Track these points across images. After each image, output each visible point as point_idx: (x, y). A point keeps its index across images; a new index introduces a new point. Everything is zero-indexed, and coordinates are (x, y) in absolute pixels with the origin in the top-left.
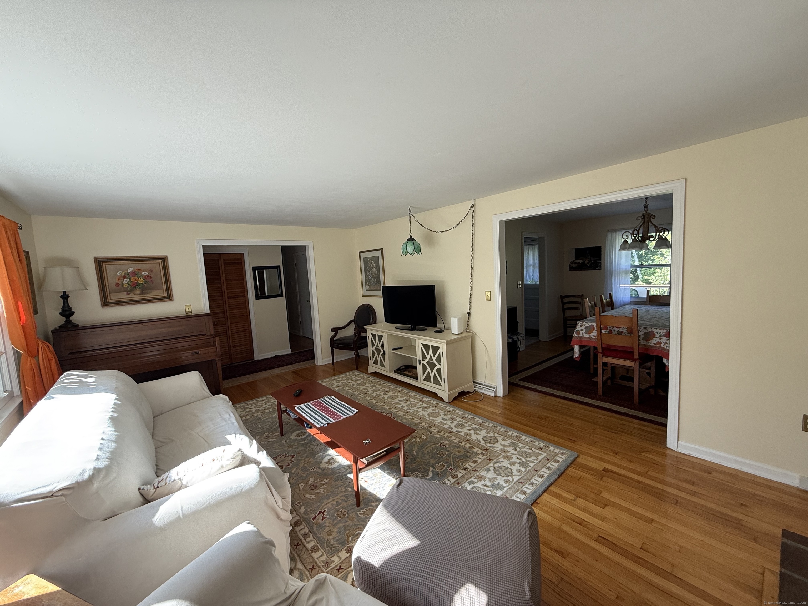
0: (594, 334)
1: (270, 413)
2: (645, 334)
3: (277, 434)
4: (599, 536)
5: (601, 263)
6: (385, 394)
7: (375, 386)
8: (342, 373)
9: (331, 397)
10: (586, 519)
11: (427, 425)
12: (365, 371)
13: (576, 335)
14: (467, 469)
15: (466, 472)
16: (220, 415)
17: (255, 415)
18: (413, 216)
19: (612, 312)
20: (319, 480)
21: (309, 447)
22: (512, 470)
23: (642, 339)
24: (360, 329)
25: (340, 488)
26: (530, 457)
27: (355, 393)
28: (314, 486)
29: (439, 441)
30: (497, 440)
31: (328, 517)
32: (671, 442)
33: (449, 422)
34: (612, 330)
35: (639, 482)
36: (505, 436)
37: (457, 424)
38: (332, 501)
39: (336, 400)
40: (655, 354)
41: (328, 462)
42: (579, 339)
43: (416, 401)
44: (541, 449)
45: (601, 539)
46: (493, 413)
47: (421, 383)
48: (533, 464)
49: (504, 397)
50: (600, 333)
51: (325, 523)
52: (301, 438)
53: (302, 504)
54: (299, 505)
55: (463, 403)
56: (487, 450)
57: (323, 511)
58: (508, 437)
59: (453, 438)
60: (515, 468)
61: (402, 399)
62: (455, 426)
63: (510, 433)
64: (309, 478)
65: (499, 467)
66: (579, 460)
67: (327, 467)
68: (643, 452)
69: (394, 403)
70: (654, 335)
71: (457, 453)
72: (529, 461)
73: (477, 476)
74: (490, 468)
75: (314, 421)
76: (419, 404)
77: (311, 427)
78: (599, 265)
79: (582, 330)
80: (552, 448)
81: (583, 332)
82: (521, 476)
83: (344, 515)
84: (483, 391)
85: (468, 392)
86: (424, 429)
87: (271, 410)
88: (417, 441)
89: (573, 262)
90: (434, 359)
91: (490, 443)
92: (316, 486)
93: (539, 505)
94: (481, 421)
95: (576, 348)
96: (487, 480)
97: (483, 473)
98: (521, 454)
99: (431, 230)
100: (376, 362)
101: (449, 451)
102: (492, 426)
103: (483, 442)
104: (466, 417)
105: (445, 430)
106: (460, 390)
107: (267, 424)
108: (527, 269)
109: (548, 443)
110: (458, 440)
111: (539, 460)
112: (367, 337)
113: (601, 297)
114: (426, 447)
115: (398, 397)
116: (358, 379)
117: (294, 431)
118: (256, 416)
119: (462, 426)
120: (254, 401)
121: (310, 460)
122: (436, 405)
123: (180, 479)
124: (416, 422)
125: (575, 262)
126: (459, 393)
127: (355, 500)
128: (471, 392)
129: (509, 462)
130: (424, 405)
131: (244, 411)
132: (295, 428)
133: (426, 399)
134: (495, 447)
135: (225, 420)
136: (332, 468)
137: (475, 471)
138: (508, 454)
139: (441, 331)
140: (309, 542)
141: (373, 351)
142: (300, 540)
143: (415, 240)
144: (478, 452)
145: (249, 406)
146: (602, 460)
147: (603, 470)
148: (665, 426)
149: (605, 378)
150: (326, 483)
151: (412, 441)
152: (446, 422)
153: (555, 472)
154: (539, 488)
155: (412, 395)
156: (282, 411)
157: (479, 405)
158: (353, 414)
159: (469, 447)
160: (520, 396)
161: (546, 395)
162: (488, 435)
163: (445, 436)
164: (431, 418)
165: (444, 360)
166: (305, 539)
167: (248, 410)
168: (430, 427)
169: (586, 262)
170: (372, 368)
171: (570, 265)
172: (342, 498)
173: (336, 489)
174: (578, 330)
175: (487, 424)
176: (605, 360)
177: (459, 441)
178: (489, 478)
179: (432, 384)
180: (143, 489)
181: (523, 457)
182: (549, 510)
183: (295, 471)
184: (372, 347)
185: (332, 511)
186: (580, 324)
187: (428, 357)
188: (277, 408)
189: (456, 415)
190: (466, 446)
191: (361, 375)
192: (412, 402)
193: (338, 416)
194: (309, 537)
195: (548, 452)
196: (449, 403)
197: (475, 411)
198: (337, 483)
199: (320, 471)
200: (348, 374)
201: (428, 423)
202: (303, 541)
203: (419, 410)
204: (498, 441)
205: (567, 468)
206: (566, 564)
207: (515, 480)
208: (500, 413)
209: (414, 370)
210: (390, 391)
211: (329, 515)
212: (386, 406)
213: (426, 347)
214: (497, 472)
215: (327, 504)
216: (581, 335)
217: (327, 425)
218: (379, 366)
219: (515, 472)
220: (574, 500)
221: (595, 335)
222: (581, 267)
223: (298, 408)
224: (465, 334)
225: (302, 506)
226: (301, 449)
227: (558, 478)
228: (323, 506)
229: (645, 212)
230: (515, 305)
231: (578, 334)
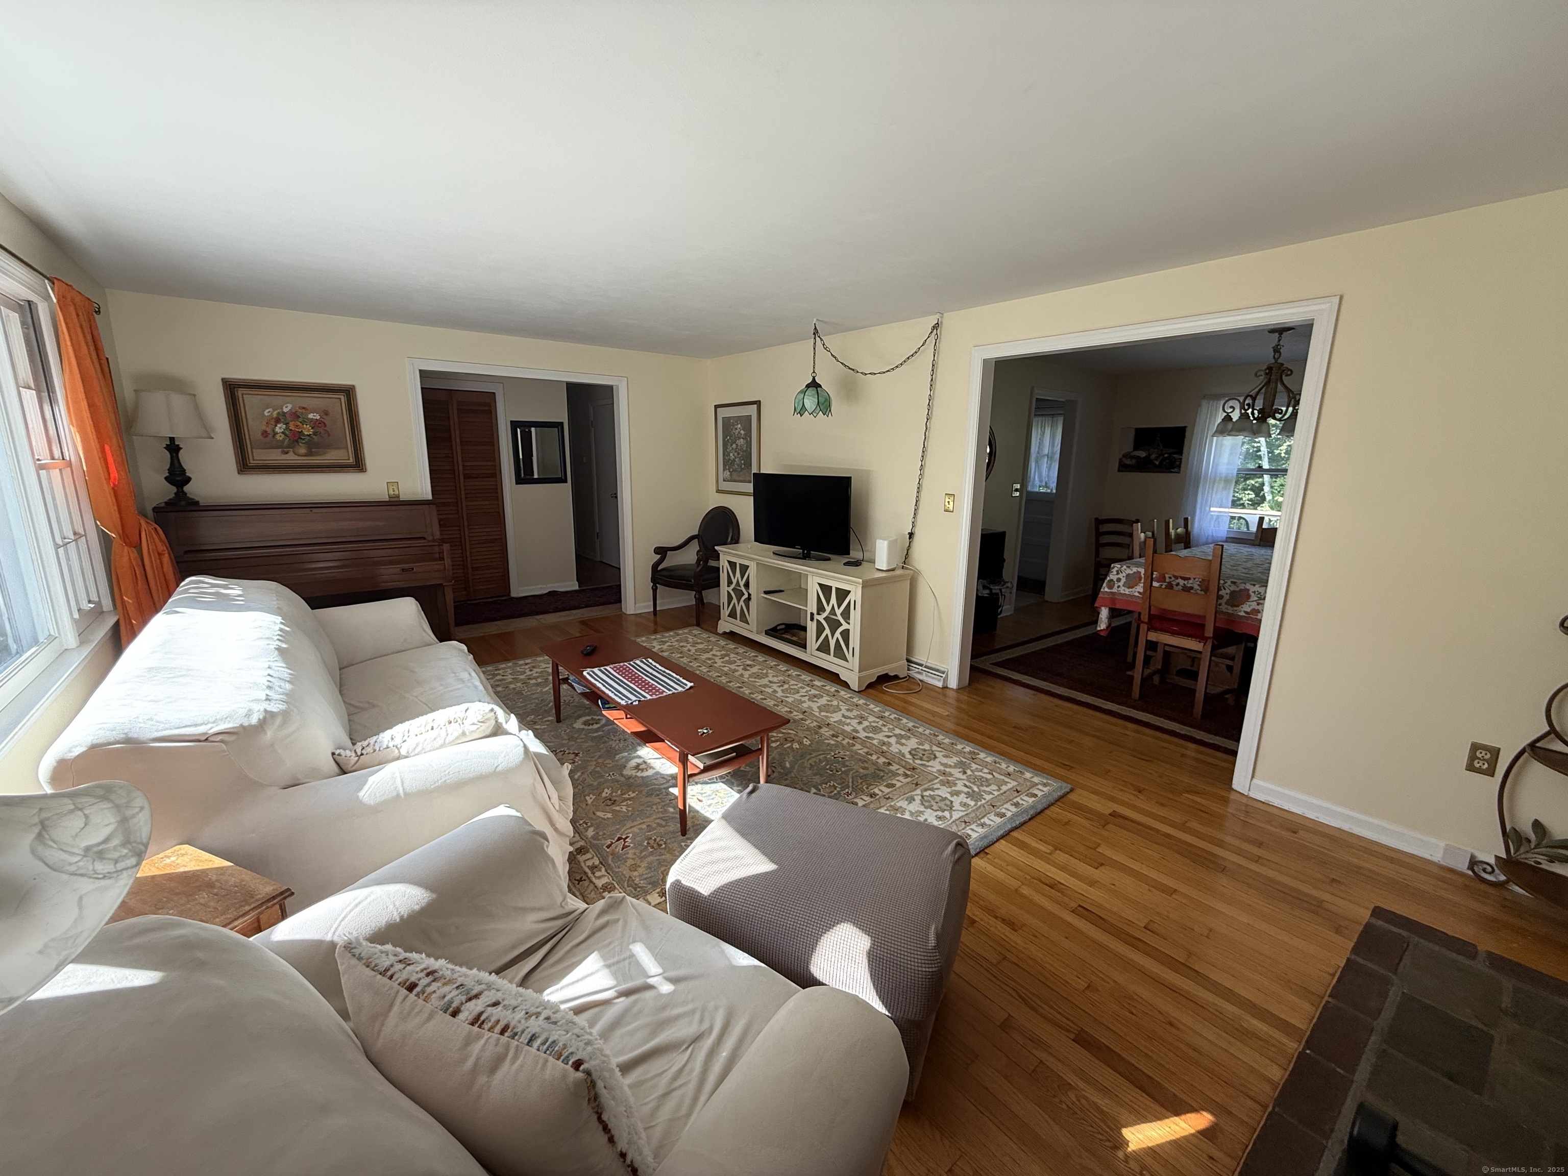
0: (1140, 588)
1: (538, 685)
2: (1233, 593)
3: (550, 718)
4: (1080, 906)
5: (1181, 459)
6: (745, 669)
7: (728, 655)
8: (669, 629)
9: (648, 661)
10: (1062, 882)
11: (815, 724)
12: (712, 628)
13: (1106, 590)
14: (876, 795)
15: (872, 799)
16: (454, 673)
17: (512, 686)
18: (821, 340)
19: (1184, 553)
20: (619, 792)
21: (605, 742)
22: (952, 802)
23: (1226, 603)
24: (708, 554)
25: (655, 807)
26: (987, 786)
27: (691, 664)
28: (610, 800)
29: (831, 750)
30: (935, 755)
31: (632, 845)
32: (1240, 781)
33: (854, 722)
34: (1174, 583)
35: (1168, 836)
36: (950, 750)
37: (867, 726)
38: (640, 824)
39: (655, 666)
40: (1244, 631)
41: (637, 767)
42: (1110, 596)
43: (800, 685)
44: (1009, 775)
45: (1083, 911)
46: (935, 714)
47: (810, 654)
48: (991, 796)
49: (960, 689)
50: (1149, 587)
51: (628, 853)
52: (591, 727)
53: (589, 824)
54: (585, 825)
55: (884, 693)
56: (914, 769)
57: (624, 837)
58: (954, 751)
59: (858, 746)
60: (957, 801)
61: (775, 679)
62: (864, 729)
63: (959, 747)
64: (604, 789)
65: (930, 796)
66: (1072, 797)
67: (634, 774)
68: (1188, 792)
69: (760, 686)
70: (1249, 597)
71: (861, 771)
72: (984, 791)
73: (891, 806)
74: (915, 797)
75: (615, 695)
76: (804, 690)
77: (609, 708)
78: (1178, 463)
79: (1119, 580)
80: (1028, 775)
81: (1119, 584)
82: (965, 813)
83: (660, 845)
84: (923, 677)
85: (896, 677)
86: (809, 729)
87: (539, 680)
88: (794, 746)
89: (1126, 456)
90: (839, 612)
91: (921, 759)
92: (615, 801)
93: (988, 856)
94: (910, 725)
95: (1104, 613)
96: (907, 813)
97: (903, 804)
98: (972, 781)
99: (853, 370)
100: (733, 615)
101: (847, 766)
102: (930, 734)
103: (910, 757)
104: (885, 717)
105: (845, 734)
106: (881, 671)
107: (533, 701)
108: (1037, 462)
109: (1025, 767)
110: (866, 750)
111: (1002, 792)
112: (719, 568)
113: (1167, 523)
114: (808, 757)
115: (767, 676)
116: (699, 641)
117: (579, 717)
118: (514, 689)
119: (876, 730)
120: (510, 664)
121: (607, 762)
122: (836, 694)
123: (396, 747)
124: (796, 718)
125: (1133, 454)
126: (878, 677)
127: (679, 825)
128: (901, 677)
129: (949, 790)
130: (813, 692)
131: (492, 679)
132: (581, 712)
133: (818, 683)
134: (928, 766)
135: (463, 682)
136: (642, 777)
137: (887, 799)
138: (950, 779)
139: (857, 563)
140: (599, 878)
141: (728, 592)
142: (585, 873)
143: (820, 386)
144: (898, 772)
145: (501, 672)
146: (1112, 799)
147: (1110, 815)
148: (1234, 753)
149: (1148, 672)
150: (632, 798)
151: (785, 746)
152: (848, 721)
153: (1026, 811)
154: (994, 831)
155: (794, 674)
156: (559, 680)
157: (913, 699)
158: (683, 690)
159: (884, 763)
160: (989, 689)
161: (1036, 693)
162: (920, 747)
163: (844, 742)
164: (823, 714)
165: (856, 615)
166: (593, 873)
167: (499, 677)
168: (820, 727)
169: (1153, 456)
170: (725, 625)
171: (1120, 460)
172: (658, 821)
173: (647, 807)
174: (1112, 580)
175: (920, 730)
176: (1153, 636)
177: (867, 753)
178: (910, 811)
179: (831, 658)
180: (339, 755)
181: (975, 785)
182: (1004, 864)
183: (580, 777)
184: (728, 586)
185: (639, 839)
186: (1116, 569)
187: (828, 609)
188: (551, 678)
189: (868, 711)
190: (878, 761)
191: (705, 635)
192: (792, 685)
193: (657, 691)
194: (601, 871)
195: (1021, 781)
196: (859, 692)
197: (905, 709)
198: (648, 799)
199: (622, 779)
200: (680, 632)
201: (816, 721)
202: (590, 875)
203: (803, 699)
204: (935, 757)
205: (1049, 806)
206: (1016, 939)
207: (954, 818)
208: (948, 715)
209: (802, 633)
210: (755, 666)
211: (635, 844)
212: (745, 689)
213: (826, 589)
214: (927, 804)
215: (631, 827)
216: (1115, 590)
217: (637, 703)
218: (738, 622)
219: (956, 805)
220: (1050, 854)
221: (1141, 590)
222: (1143, 466)
223: (588, 673)
224: (899, 572)
225: (589, 827)
226: (590, 744)
227: (1030, 819)
228: (626, 830)
229: (1273, 361)
230: (1000, 529)
231: (1111, 587)
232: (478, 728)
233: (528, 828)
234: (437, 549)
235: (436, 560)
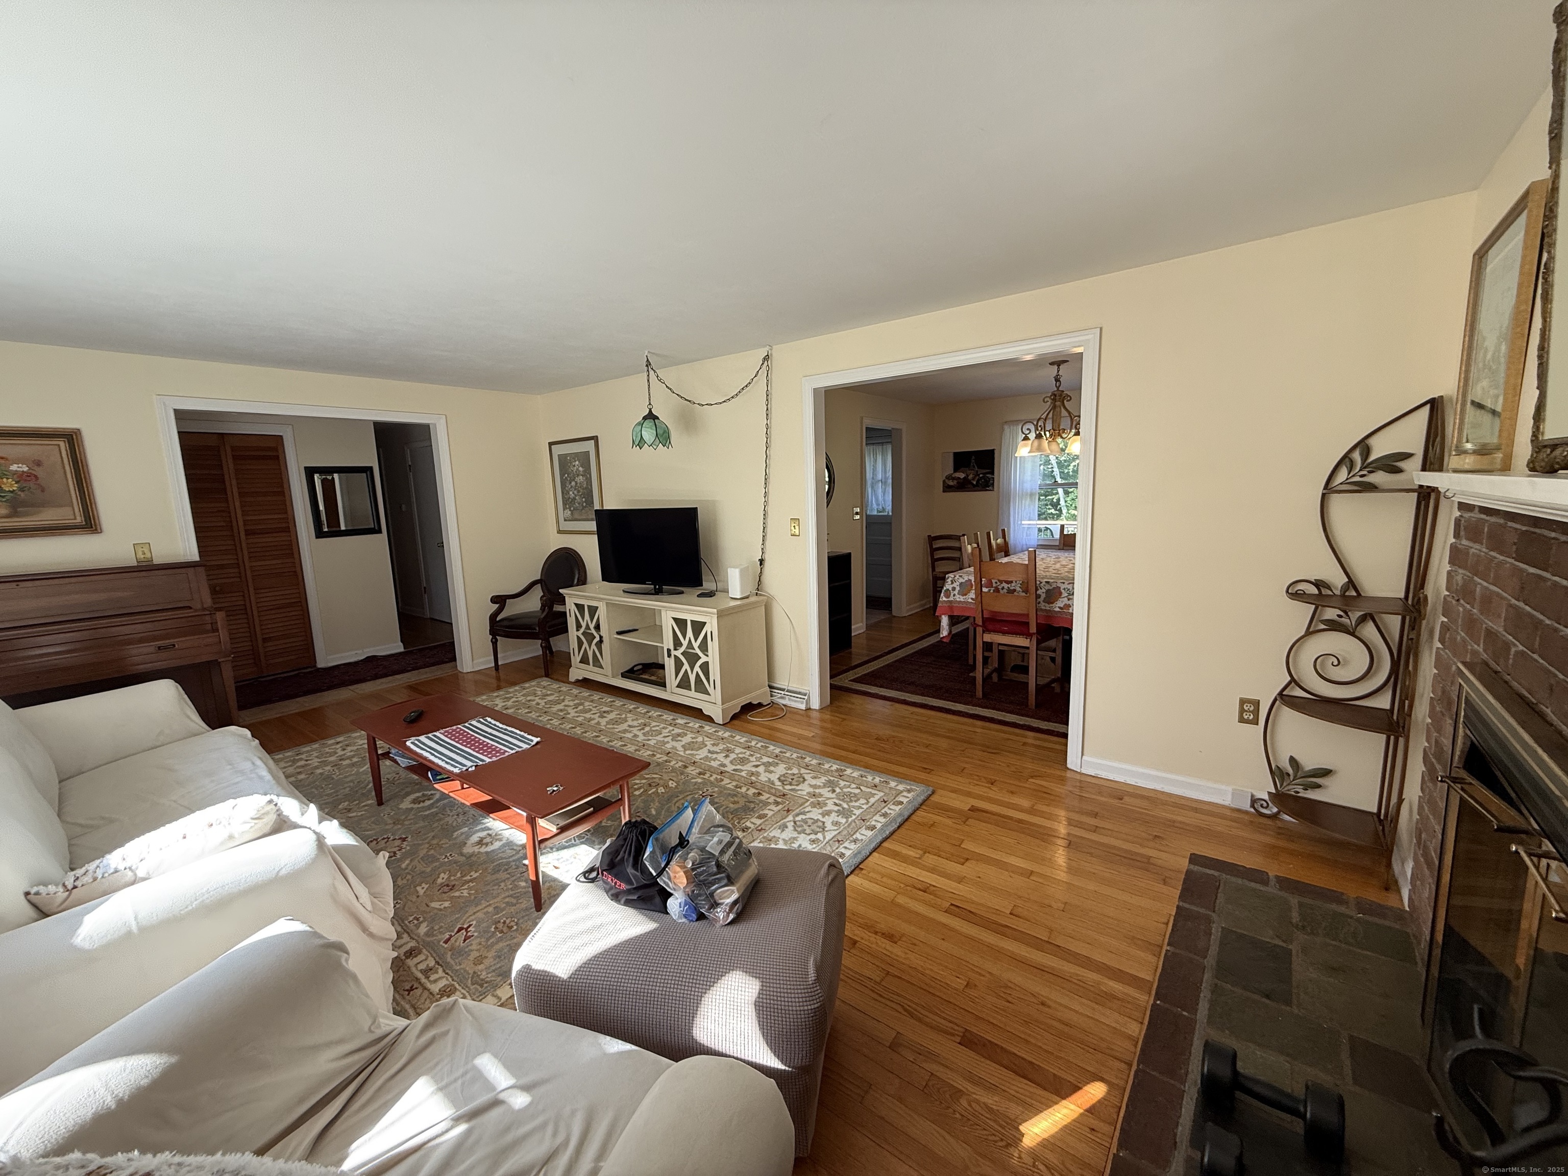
0: (972, 595)
1: (353, 765)
2: (1048, 591)
3: (369, 802)
4: (952, 905)
5: (993, 478)
6: (603, 717)
7: (582, 704)
8: (514, 684)
9: (486, 720)
10: (934, 884)
11: (680, 764)
12: (563, 678)
13: (944, 599)
14: (748, 828)
15: (745, 834)
16: (230, 765)
17: (319, 771)
18: (655, 372)
19: (1005, 560)
20: (459, 875)
21: (440, 820)
22: (824, 823)
23: (1044, 601)
24: (553, 598)
25: (503, 884)
26: (855, 801)
27: (540, 718)
28: (448, 886)
29: (699, 789)
30: (804, 778)
31: (476, 934)
32: (1073, 761)
33: (721, 757)
34: (1000, 587)
35: (1020, 821)
36: (817, 771)
37: (734, 759)
38: (486, 907)
39: (495, 725)
40: (1061, 625)
41: (480, 842)
42: (948, 605)
43: (662, 725)
44: (876, 786)
45: (955, 910)
46: (801, 737)
47: (672, 693)
48: (861, 810)
49: (822, 709)
50: (980, 593)
51: (472, 944)
52: (422, 805)
53: (421, 919)
54: (416, 922)
55: (749, 723)
56: (784, 795)
57: (465, 926)
58: (823, 771)
59: (726, 781)
60: (828, 821)
61: (635, 723)
62: (731, 762)
63: (827, 766)
64: (439, 874)
65: (803, 820)
66: (935, 798)
67: (477, 851)
68: (1032, 777)
69: (619, 732)
70: (1061, 593)
71: (732, 805)
72: (854, 807)
73: (764, 837)
74: (788, 824)
75: (447, 763)
76: (667, 730)
77: (443, 780)
78: (991, 482)
79: (954, 589)
80: (893, 784)
81: (955, 592)
82: (838, 831)
83: (510, 928)
84: (786, 702)
85: (760, 705)
86: (674, 770)
87: (355, 760)
88: (659, 791)
89: (949, 477)
90: (696, 645)
91: (791, 784)
92: (453, 886)
93: (863, 872)
94: (777, 751)
95: (945, 621)
96: (781, 842)
97: (776, 833)
98: (842, 798)
99: (690, 401)
100: (585, 660)
101: (717, 803)
102: (798, 757)
103: (780, 784)
104: (752, 746)
105: (712, 771)
106: (744, 700)
107: (346, 785)
108: (872, 487)
109: (889, 777)
110: (734, 783)
111: (870, 804)
112: (565, 613)
113: (988, 534)
114: (676, 799)
115: (626, 721)
116: (549, 692)
117: (408, 794)
118: (321, 774)
119: (743, 761)
120: (316, 746)
121: (442, 842)
122: (700, 730)
123: (130, 868)
124: (660, 760)
125: (953, 476)
126: (742, 707)
127: (532, 900)
128: (765, 704)
129: (820, 811)
130: (677, 731)
131: (291, 766)
132: (409, 789)
133: (680, 721)
134: (798, 790)
135: (242, 772)
136: (487, 853)
137: (760, 830)
138: (820, 799)
139: (711, 594)
140: (435, 981)
141: (578, 637)
142: (417, 979)
143: (658, 418)
144: (769, 801)
145: (303, 756)
146: (969, 794)
147: (969, 810)
148: (1065, 736)
149: (987, 671)
150: (475, 878)
151: (650, 792)
152: (714, 756)
153: (894, 819)
154: (866, 845)
155: (655, 715)
156: (378, 755)
157: (779, 725)
158: (529, 747)
159: (754, 794)
160: (849, 706)
161: (893, 703)
162: (789, 772)
163: (712, 779)
164: (688, 752)
165: (713, 646)
166: (427, 978)
167: (302, 763)
168: (686, 767)
169: (971, 477)
170: (577, 672)
171: (944, 482)
172: (507, 900)
173: (494, 885)
174: (948, 589)
175: (788, 755)
176: (988, 638)
177: (736, 787)
178: (784, 840)
179: (693, 693)
180: (37, 894)
181: (844, 802)
182: (879, 877)
183: (408, 865)
184: (578, 630)
185: (485, 925)
186: (950, 579)
187: (685, 643)
188: (367, 755)
189: (734, 743)
190: (748, 792)
191: (555, 686)
192: (654, 727)
193: (498, 752)
194: (437, 973)
195: (887, 791)
196: (723, 725)
197: (771, 737)
198: (497, 876)
199: (462, 859)
200: (527, 685)
201: (681, 761)
202: (423, 980)
203: (666, 740)
204: (804, 780)
205: (915, 811)
206: (897, 951)
207: (828, 838)
208: (813, 736)
209: (661, 671)
210: (612, 711)
211: (480, 933)
212: (602, 737)
213: (681, 623)
214: (799, 829)
215: (474, 913)
216: (951, 599)
217: (474, 768)
218: (591, 667)
219: (829, 826)
220: (920, 858)
221: (974, 597)
222: (963, 486)
223: (412, 743)
224: (753, 599)
225: (422, 922)
226: (421, 824)
227: (899, 827)
228: (468, 918)
229: (1056, 389)
230: (845, 551)
231: (948, 596)
232: (251, 827)
233: (321, 942)
234: (208, 618)
235: (207, 632)
